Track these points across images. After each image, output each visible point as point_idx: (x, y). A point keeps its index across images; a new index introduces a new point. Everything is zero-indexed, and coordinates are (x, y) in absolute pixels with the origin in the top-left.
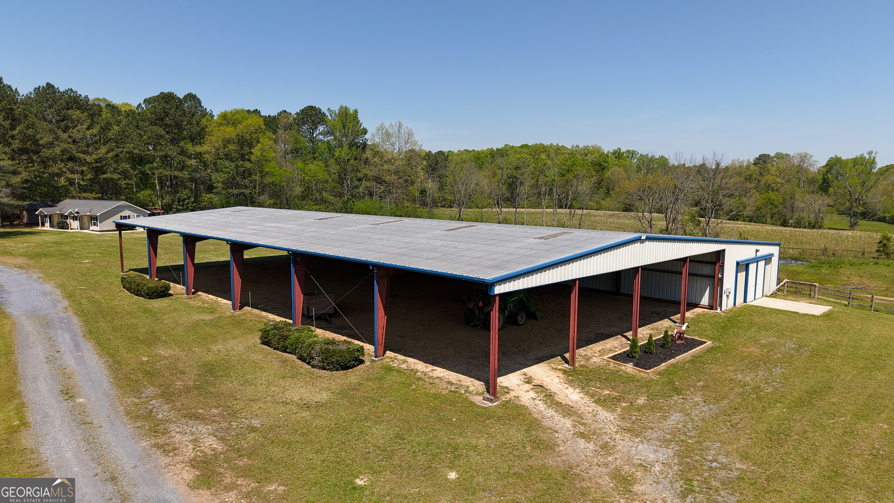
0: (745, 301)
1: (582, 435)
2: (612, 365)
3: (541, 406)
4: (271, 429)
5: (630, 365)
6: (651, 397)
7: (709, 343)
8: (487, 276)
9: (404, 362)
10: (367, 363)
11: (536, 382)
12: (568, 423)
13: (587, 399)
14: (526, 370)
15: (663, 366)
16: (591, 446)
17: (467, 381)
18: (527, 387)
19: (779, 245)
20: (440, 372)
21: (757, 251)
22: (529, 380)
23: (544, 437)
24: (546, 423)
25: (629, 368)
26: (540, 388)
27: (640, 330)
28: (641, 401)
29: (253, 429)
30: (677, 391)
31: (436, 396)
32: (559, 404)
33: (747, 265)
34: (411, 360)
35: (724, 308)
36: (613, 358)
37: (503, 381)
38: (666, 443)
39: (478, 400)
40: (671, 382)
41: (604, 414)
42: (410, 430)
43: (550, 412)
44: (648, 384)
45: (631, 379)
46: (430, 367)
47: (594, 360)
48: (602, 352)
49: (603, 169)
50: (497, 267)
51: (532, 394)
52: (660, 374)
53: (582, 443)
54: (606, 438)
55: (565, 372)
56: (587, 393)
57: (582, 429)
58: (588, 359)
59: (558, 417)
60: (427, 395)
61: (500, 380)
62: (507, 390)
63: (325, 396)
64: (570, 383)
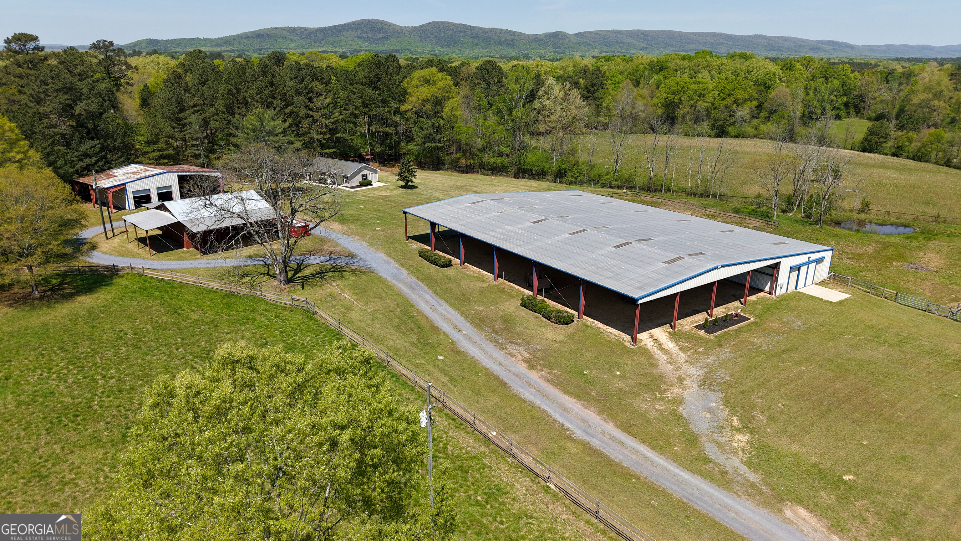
0: (796, 288)
1: (670, 363)
2: (695, 330)
3: (655, 349)
4: (546, 350)
5: (703, 331)
6: (706, 348)
7: (752, 319)
8: (636, 296)
9: (593, 323)
10: (576, 322)
11: (655, 338)
12: (665, 357)
13: (676, 347)
14: (651, 331)
15: (719, 333)
16: (672, 367)
17: (623, 335)
18: (651, 340)
19: (832, 250)
20: (611, 330)
21: (809, 258)
22: (651, 337)
23: (654, 362)
24: (656, 357)
25: (702, 333)
26: (656, 341)
27: (714, 310)
28: (701, 350)
29: (539, 350)
30: (720, 346)
31: (610, 341)
32: (663, 349)
33: (799, 268)
34: (596, 322)
35: (777, 294)
36: (695, 327)
37: (640, 336)
38: (703, 368)
39: (628, 345)
40: (720, 341)
41: (682, 355)
42: (601, 355)
43: (659, 352)
44: (709, 341)
45: (701, 338)
46: (606, 327)
47: (686, 327)
48: (692, 323)
49: (769, 88)
50: (640, 288)
51: (652, 343)
52: (716, 337)
53: (669, 365)
54: (679, 365)
55: (670, 333)
56: (677, 345)
57: (670, 360)
58: (683, 326)
59: (661, 354)
60: (606, 341)
61: (638, 335)
62: (641, 341)
63: (561, 338)
64: (671, 339)
